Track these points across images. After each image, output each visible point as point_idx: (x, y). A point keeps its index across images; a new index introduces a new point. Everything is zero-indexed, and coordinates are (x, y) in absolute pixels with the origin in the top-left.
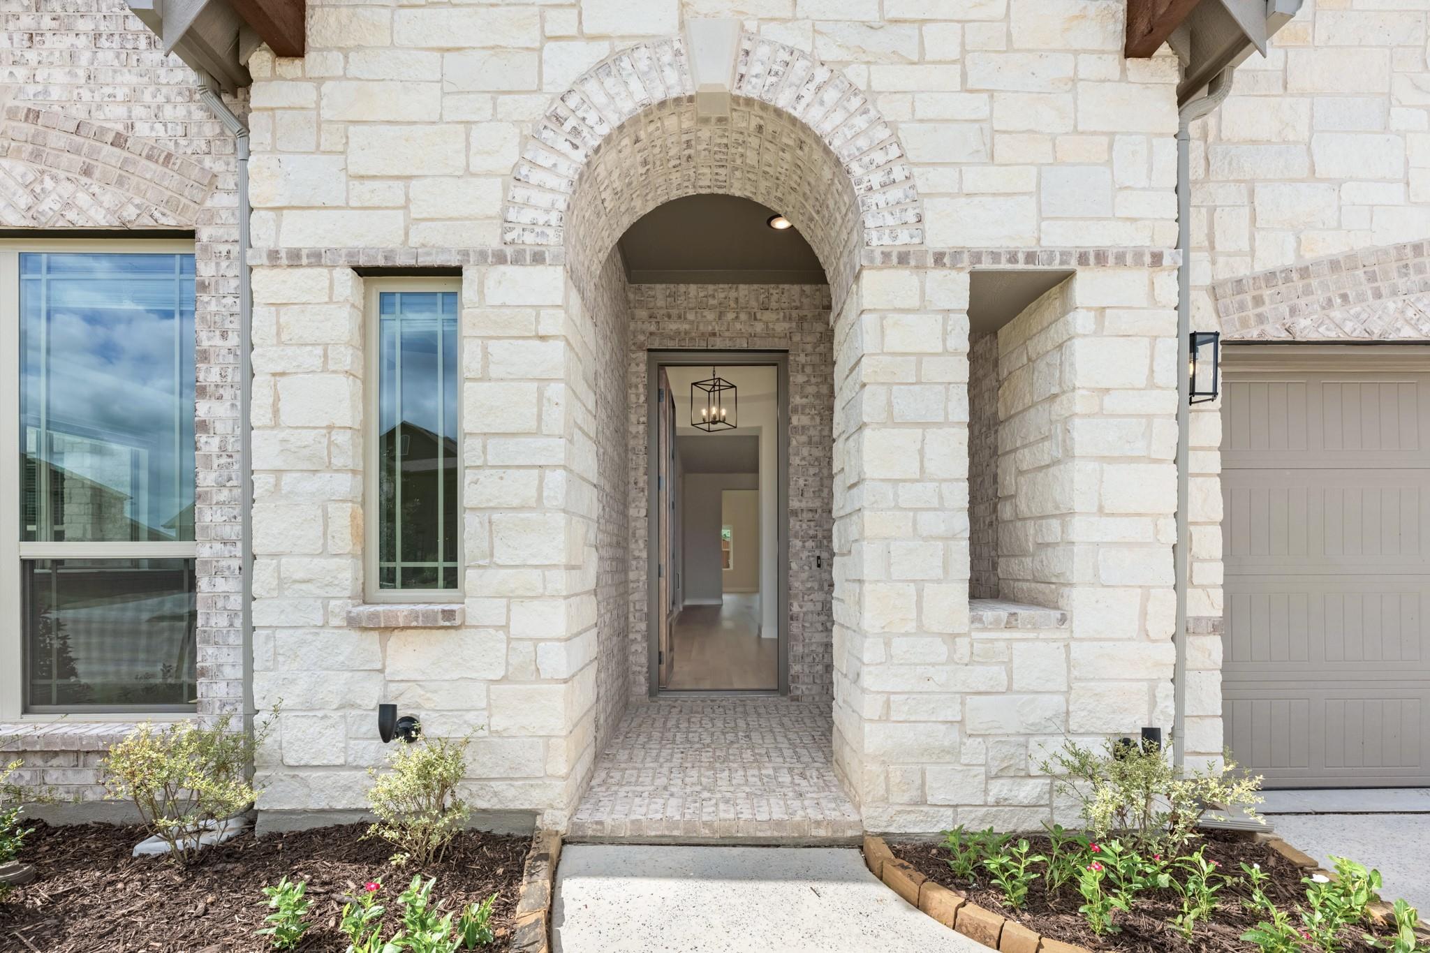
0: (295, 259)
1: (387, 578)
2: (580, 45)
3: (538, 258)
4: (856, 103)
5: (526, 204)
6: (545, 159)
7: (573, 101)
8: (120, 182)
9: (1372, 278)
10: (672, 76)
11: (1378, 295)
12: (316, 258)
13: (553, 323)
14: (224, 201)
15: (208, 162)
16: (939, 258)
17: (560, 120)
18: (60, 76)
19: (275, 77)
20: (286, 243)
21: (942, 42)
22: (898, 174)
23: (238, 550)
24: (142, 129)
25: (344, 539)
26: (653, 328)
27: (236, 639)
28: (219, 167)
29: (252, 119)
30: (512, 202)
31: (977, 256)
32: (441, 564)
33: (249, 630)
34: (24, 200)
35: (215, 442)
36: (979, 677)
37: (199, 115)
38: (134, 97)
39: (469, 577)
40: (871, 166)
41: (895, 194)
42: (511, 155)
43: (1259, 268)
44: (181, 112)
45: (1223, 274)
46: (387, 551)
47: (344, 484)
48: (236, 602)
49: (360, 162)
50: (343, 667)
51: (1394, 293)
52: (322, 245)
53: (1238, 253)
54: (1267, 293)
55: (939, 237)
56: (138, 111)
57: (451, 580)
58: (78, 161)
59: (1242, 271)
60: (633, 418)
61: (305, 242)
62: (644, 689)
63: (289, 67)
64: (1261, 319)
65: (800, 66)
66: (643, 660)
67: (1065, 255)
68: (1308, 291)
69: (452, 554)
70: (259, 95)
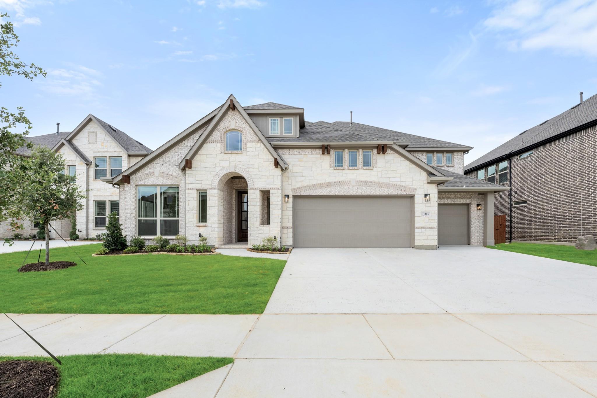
0: (190, 189)
1: (199, 222)
2: (219, 167)
3: (215, 189)
4: (247, 173)
5: (214, 183)
6: (216, 179)
7: (218, 173)
8: (172, 180)
9: (310, 188)
10: (228, 170)
11: (310, 190)
12: (193, 189)
13: (217, 195)
14: (183, 182)
15: (181, 178)
16: (256, 189)
17: (217, 175)
18: (165, 168)
19: (189, 170)
20: (189, 187)
21: (256, 166)
22: (252, 180)
23: (184, 218)
24: (174, 174)
25: (195, 217)
26: (236, 186)
27: (184, 228)
28: (182, 178)
29: (186, 174)
30: (212, 183)
31: (260, 188)
32: (205, 220)
33: (186, 226)
34: (162, 182)
35: (181, 207)
36: (260, 232)
37: (180, 172)
38: (173, 171)
39: (208, 221)
40: (249, 179)
41: (251, 182)
42: (212, 178)
43: (297, 187)
44: (178, 172)
45: (293, 188)
46: (199, 219)
47: (195, 212)
48: (184, 224)
49: (197, 179)
50: (195, 230)
51: (312, 190)
52: (193, 187)
53: (294, 185)
54: (297, 190)
55: (256, 186)
56: (174, 172)
57: (206, 222)
58: (167, 178)
59: (295, 187)
60: (233, 200)
61: (192, 187)
62: (235, 241)
63: (190, 169)
64: (297, 193)
65: (241, 169)
66: (235, 237)
67: (269, 188)
68: (302, 190)
69: (206, 219)
70: (187, 172)
